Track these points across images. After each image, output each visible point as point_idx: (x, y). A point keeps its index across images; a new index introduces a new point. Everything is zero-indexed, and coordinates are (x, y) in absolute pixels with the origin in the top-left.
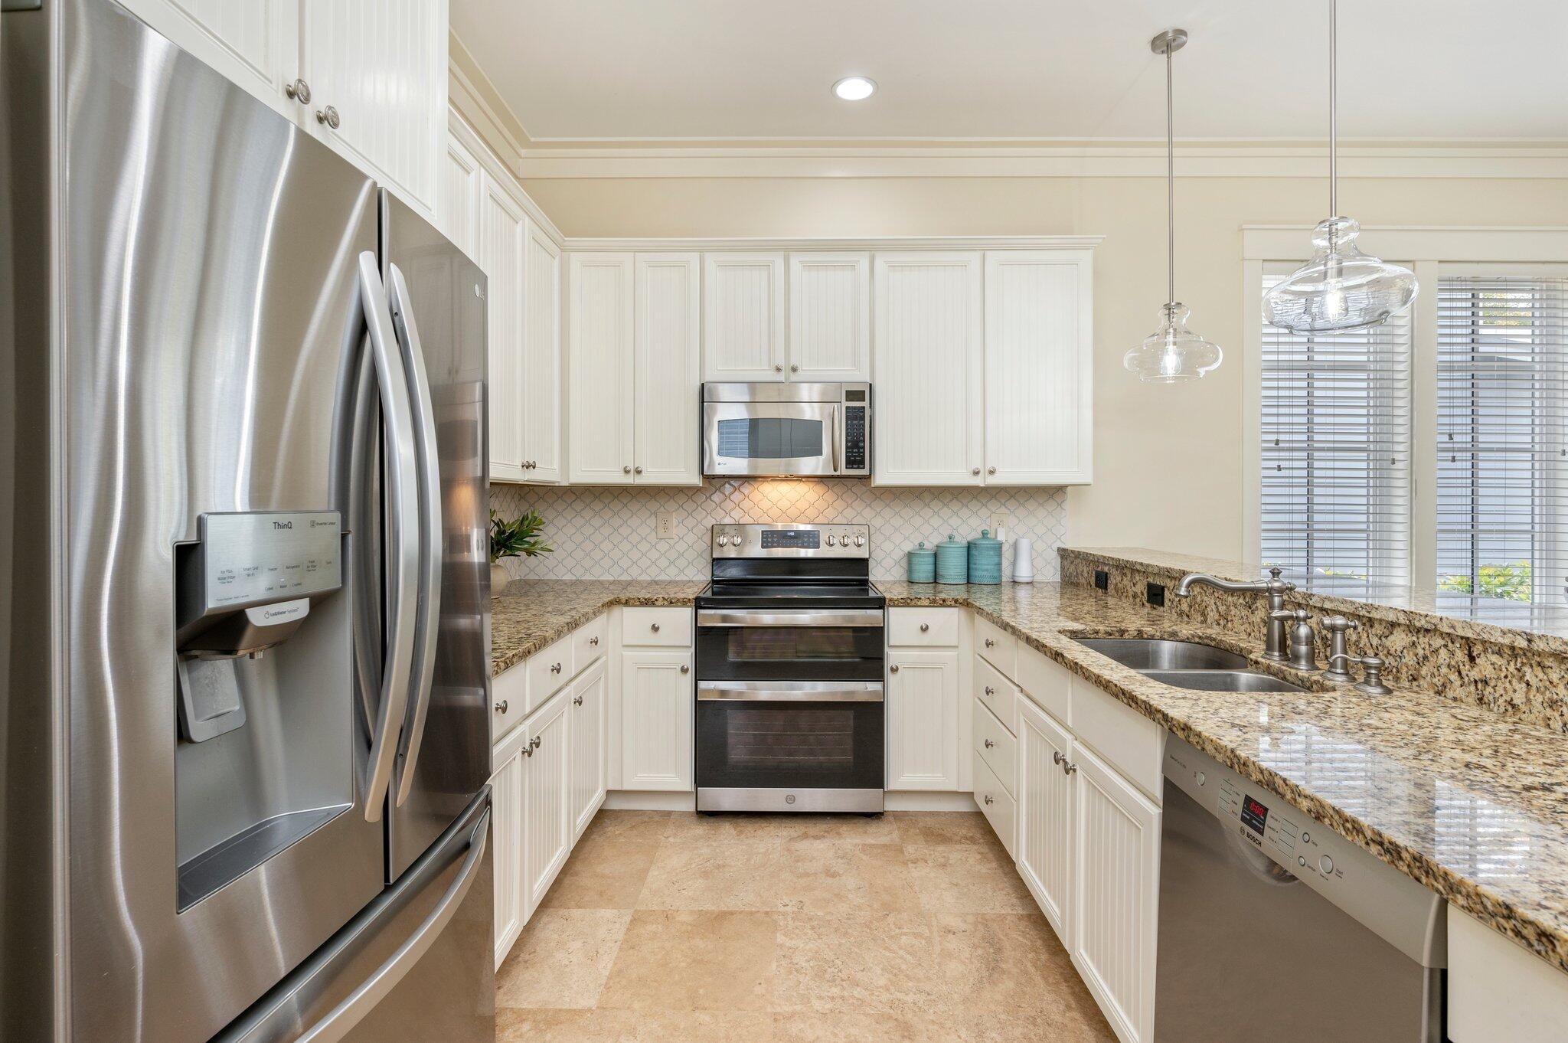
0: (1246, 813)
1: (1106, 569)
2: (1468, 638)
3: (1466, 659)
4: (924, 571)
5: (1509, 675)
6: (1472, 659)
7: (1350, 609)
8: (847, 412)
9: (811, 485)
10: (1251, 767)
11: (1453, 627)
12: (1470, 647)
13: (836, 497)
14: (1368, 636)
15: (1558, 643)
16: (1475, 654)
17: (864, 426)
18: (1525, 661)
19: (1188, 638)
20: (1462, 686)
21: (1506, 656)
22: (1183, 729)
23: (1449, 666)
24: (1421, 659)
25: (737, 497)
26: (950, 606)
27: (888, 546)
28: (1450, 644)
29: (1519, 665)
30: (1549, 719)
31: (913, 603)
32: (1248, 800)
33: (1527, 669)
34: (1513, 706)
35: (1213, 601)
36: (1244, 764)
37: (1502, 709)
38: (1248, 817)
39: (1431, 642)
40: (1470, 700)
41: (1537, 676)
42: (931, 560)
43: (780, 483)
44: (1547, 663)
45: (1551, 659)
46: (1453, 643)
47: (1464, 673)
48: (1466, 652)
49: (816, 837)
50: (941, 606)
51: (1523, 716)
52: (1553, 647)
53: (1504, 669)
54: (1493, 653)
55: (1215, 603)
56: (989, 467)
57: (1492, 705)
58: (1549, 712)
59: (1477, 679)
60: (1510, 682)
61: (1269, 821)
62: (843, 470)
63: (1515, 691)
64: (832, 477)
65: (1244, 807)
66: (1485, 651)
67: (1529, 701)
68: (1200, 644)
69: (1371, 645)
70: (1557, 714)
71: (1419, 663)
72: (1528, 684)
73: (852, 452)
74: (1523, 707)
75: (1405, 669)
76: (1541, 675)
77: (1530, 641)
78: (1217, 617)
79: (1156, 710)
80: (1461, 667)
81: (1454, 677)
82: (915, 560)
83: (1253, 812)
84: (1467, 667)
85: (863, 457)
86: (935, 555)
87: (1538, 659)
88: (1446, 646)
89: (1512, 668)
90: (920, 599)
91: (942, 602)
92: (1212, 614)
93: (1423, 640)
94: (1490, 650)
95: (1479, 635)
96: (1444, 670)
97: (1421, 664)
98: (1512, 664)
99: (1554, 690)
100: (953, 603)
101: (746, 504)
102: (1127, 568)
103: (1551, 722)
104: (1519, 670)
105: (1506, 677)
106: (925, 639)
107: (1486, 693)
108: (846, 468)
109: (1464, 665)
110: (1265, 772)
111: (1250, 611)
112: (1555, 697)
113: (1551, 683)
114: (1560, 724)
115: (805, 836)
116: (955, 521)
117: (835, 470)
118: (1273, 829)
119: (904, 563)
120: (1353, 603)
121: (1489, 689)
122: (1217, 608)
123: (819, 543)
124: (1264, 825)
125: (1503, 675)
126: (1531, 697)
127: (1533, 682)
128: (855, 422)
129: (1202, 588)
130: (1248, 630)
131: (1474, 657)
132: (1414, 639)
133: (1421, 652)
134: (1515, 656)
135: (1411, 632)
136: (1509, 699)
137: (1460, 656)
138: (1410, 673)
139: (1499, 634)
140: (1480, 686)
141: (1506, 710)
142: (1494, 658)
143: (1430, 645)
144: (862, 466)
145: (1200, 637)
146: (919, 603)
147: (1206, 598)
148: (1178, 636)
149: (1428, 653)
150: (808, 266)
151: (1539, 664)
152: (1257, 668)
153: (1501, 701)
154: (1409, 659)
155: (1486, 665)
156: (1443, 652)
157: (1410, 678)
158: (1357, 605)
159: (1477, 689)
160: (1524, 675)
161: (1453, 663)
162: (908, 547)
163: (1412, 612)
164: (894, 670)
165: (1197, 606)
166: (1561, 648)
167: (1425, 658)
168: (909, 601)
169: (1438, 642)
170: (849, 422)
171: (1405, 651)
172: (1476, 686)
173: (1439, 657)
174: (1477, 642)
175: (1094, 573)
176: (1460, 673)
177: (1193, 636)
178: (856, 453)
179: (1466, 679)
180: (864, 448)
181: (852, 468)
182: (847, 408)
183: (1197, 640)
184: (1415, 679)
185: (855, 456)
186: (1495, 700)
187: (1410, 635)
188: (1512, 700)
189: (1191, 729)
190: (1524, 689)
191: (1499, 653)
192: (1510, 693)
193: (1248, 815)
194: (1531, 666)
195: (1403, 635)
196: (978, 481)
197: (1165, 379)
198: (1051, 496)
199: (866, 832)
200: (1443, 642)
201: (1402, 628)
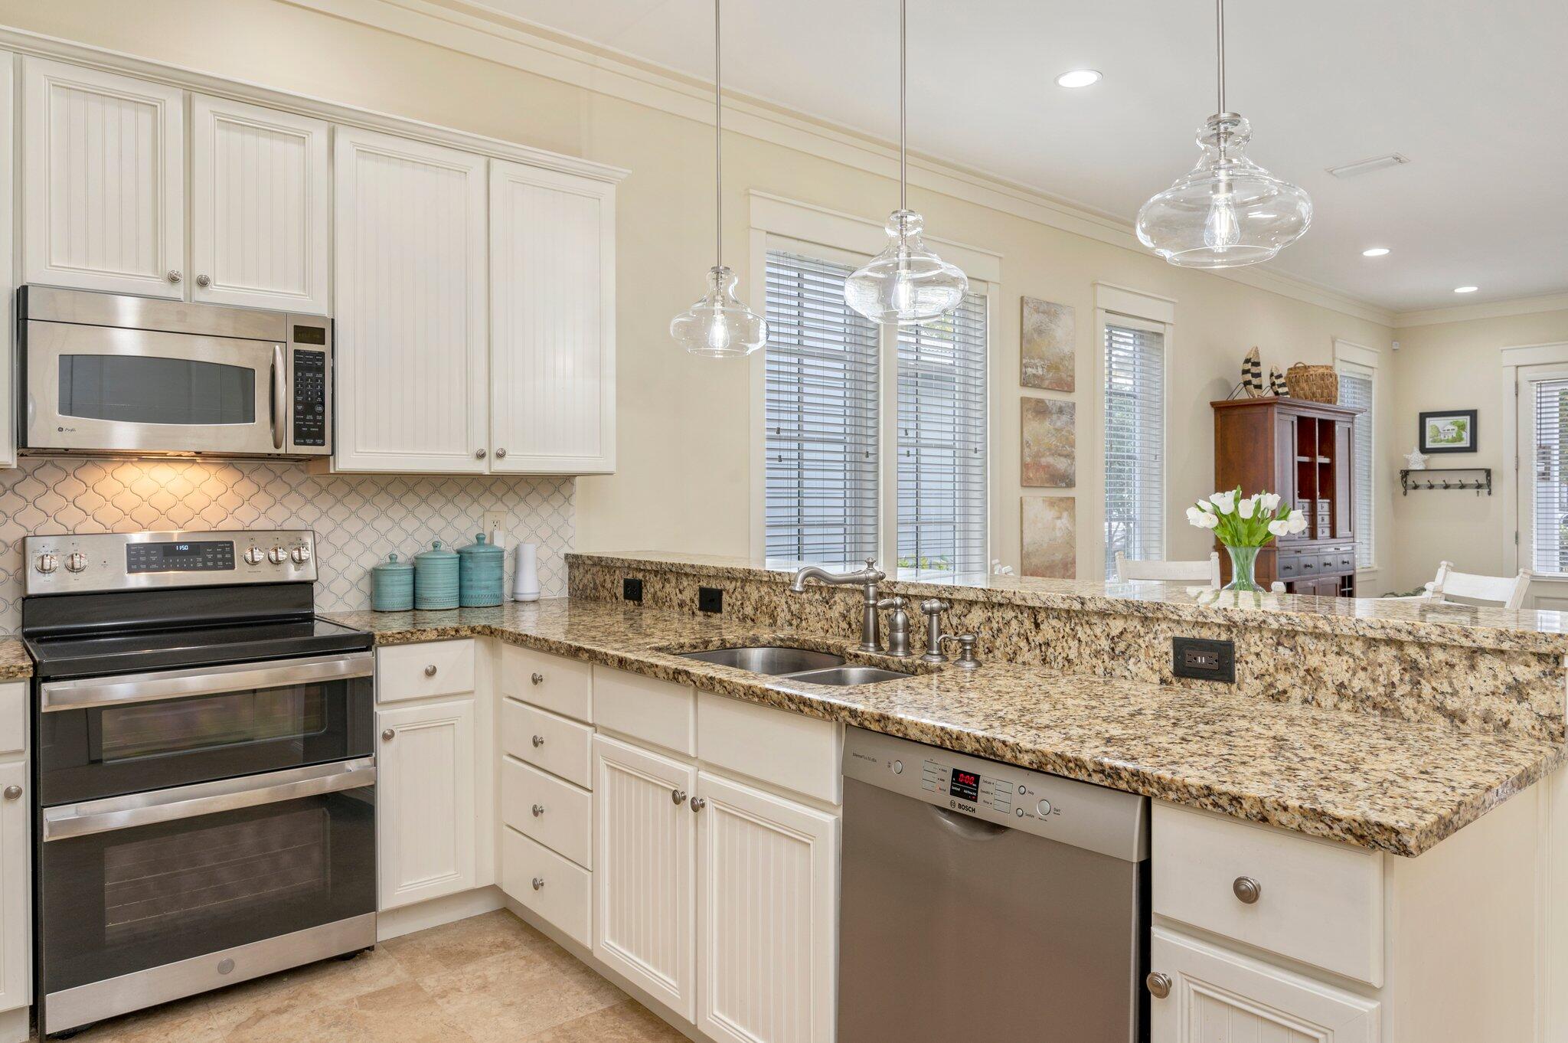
0: (955, 786)
1: (640, 576)
2: (1034, 607)
3: (1033, 627)
4: (397, 593)
5: (1066, 635)
6: (1037, 625)
7: (935, 593)
8: (296, 359)
9: (212, 469)
10: (966, 739)
11: (1024, 599)
12: (1035, 616)
13: (256, 489)
14: (948, 618)
15: (1103, 602)
16: (1039, 621)
17: (323, 380)
18: (1077, 621)
19: (769, 643)
20: (1029, 651)
21: (1063, 619)
23: (1019, 635)
24: (996, 632)
25: (72, 487)
26: (466, 637)
27: (340, 562)
28: (1019, 615)
29: (1073, 625)
30: (1095, 667)
31: (414, 638)
32: (956, 773)
33: (1078, 628)
34: (1069, 661)
35: (783, 601)
36: (957, 738)
37: (1061, 665)
38: (959, 789)
39: (1004, 616)
40: (1037, 662)
41: (1086, 633)
42: (409, 578)
43: (156, 464)
44: (1093, 621)
45: (1096, 617)
46: (1022, 613)
47: (1031, 639)
48: (1033, 620)
49: (278, 1012)
50: (454, 638)
51: (1076, 668)
52: (1100, 606)
53: (1062, 631)
54: (1053, 618)
55: (787, 603)
56: (496, 448)
57: (1053, 663)
58: (1094, 661)
59: (1041, 642)
60: (1066, 641)
61: (982, 786)
62: (290, 447)
63: (1070, 648)
64: (269, 457)
65: (952, 781)
66: (1047, 617)
67: (1080, 654)
68: (780, 647)
69: (951, 625)
70: (1100, 662)
71: (993, 636)
72: (1080, 641)
73: (304, 420)
74: (1076, 661)
75: (982, 643)
76: (1089, 631)
77: (1083, 604)
78: (789, 617)
79: (840, 708)
80: (1029, 634)
81: (1023, 644)
82: (386, 580)
83: (964, 783)
84: (1033, 633)
85: (322, 428)
86: (415, 572)
87: (1087, 619)
88: (1016, 617)
89: (1067, 629)
90: (424, 631)
91: (454, 633)
92: (782, 615)
93: (997, 614)
94: (1051, 616)
95: (1045, 603)
96: (1015, 639)
97: (996, 636)
98: (1068, 625)
99: (1097, 642)
100: (469, 633)
101: (89, 500)
102: (665, 572)
103: (1096, 669)
104: (1073, 630)
105: (1063, 637)
106: (432, 686)
107: (1048, 654)
108: (295, 444)
109: (1031, 632)
110: (981, 740)
111: (827, 606)
112: (1099, 647)
113: (1096, 636)
114: (1103, 669)
115: (260, 1017)
116: (437, 523)
117: (277, 446)
118: (987, 793)
119: (365, 585)
120: (936, 587)
121: (1051, 650)
122: (789, 607)
123: (232, 559)
124: (977, 792)
125: (1061, 636)
126: (1082, 651)
127: (1083, 638)
128: (308, 375)
129: (771, 588)
130: (826, 627)
131: (1039, 624)
132: (990, 614)
133: (995, 626)
134: (1070, 618)
135: (987, 608)
136: (1065, 656)
137: (1028, 624)
138: (986, 646)
139: (1060, 600)
140: (1043, 648)
141: (1064, 666)
142: (1054, 622)
143: (1003, 618)
144: (319, 441)
145: (782, 640)
146: (423, 638)
147: (775, 598)
148: (759, 641)
149: (1001, 625)
150: (226, 123)
151: (1087, 622)
152: (856, 662)
153: (1060, 658)
154: (985, 634)
155: (1047, 631)
156: (1014, 623)
157: (987, 650)
158: (940, 589)
159: (1041, 651)
160: (1077, 634)
161: (1022, 632)
162: (370, 562)
163: (989, 590)
164: (387, 737)
165: (764, 607)
166: (1105, 607)
167: (999, 630)
168: (409, 635)
169: (1009, 614)
170: (300, 374)
171: (982, 627)
172: (1041, 649)
173: (1011, 628)
174: (1040, 610)
175: (622, 582)
176: (1027, 639)
177: (774, 639)
178: (310, 421)
179: (1033, 644)
180: (323, 413)
181: (305, 444)
182: (297, 352)
183: (778, 643)
184: (990, 651)
185: (309, 426)
186: (1055, 658)
187: (986, 611)
188: (1068, 656)
190: (1077, 645)
191: (1058, 618)
192: (1067, 650)
193: (958, 787)
194: (1082, 625)
195: (980, 612)
196: (482, 467)
197: (713, 352)
198: (557, 489)
199: (354, 980)
200: (1014, 614)
201: (979, 606)
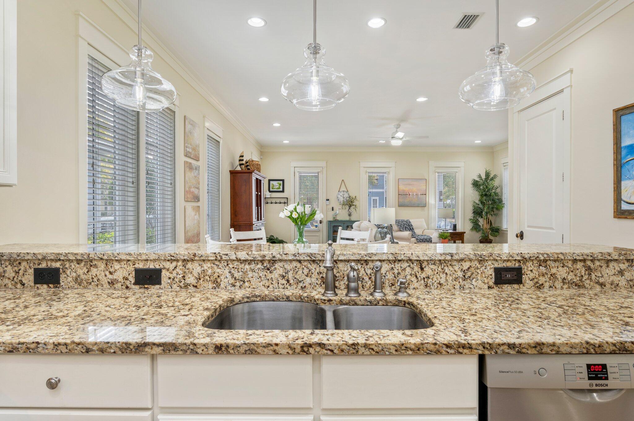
0: (591, 374)
1: (58, 265)
2: (420, 260)
3: (419, 270)
5: (439, 272)
6: (422, 269)
7: (358, 257)
10: (605, 346)
11: (418, 257)
12: (421, 264)
14: (365, 270)
15: (463, 255)
16: (423, 267)
18: (445, 265)
19: (240, 301)
20: (417, 282)
21: (437, 264)
22: (535, 347)
23: (411, 275)
24: (397, 275)
28: (412, 265)
29: (442, 267)
30: (455, 285)
32: (589, 366)
33: (446, 268)
34: (440, 284)
35: (227, 271)
36: (599, 346)
37: (436, 287)
38: (594, 376)
39: (401, 266)
40: (422, 287)
41: (450, 270)
44: (454, 264)
45: (455, 262)
46: (413, 264)
47: (418, 276)
48: (419, 267)
51: (444, 287)
52: (461, 257)
53: (436, 270)
54: (432, 264)
55: (230, 272)
57: (431, 286)
58: (455, 282)
59: (424, 277)
60: (439, 275)
61: (609, 370)
63: (441, 278)
65: (588, 372)
66: (428, 264)
67: (447, 280)
68: (247, 302)
69: (367, 274)
70: (457, 283)
71: (395, 277)
72: (446, 274)
74: (444, 284)
75: (388, 281)
76: (451, 269)
77: (452, 256)
78: (232, 281)
80: (417, 274)
81: (414, 279)
83: (595, 371)
84: (420, 273)
87: (450, 263)
88: (409, 266)
89: (440, 269)
92: (226, 280)
93: (397, 266)
94: (430, 264)
95: (430, 258)
96: (409, 277)
97: (396, 277)
98: (440, 267)
99: (456, 274)
102: (91, 260)
103: (455, 287)
104: (442, 269)
105: (437, 273)
107: (429, 282)
109: (418, 273)
111: (268, 272)
112: (457, 276)
113: (455, 271)
114: (459, 286)
118: (614, 373)
120: (359, 254)
121: (430, 280)
122: (232, 276)
124: (607, 374)
125: (436, 273)
126: (448, 279)
127: (448, 272)
129: (214, 264)
130: (267, 284)
131: (423, 268)
132: (393, 266)
133: (396, 271)
134: (441, 264)
135: (390, 263)
136: (438, 282)
137: (417, 269)
138: (390, 282)
139: (439, 255)
140: (426, 280)
141: (438, 287)
142: (432, 267)
143: (401, 267)
145: (248, 298)
147: (219, 270)
148: (234, 301)
149: (400, 271)
151: (451, 265)
152: (330, 304)
153: (435, 283)
154: (390, 276)
155: (428, 271)
156: (408, 269)
157: (391, 285)
158: (363, 255)
159: (425, 281)
160: (445, 271)
161: (413, 273)
166: (464, 257)
167: (399, 273)
169: (405, 265)
171: (388, 273)
172: (424, 280)
173: (406, 272)
174: (424, 261)
175: (31, 271)
176: (416, 276)
177: (243, 298)
179: (419, 279)
183: (246, 300)
184: (393, 285)
186: (433, 284)
187: (390, 264)
188: (440, 282)
189: (543, 344)
190: (445, 276)
191: (434, 264)
192: (439, 279)
193: (593, 374)
194: (448, 266)
195: (386, 265)
200: (408, 265)
201: (385, 262)
